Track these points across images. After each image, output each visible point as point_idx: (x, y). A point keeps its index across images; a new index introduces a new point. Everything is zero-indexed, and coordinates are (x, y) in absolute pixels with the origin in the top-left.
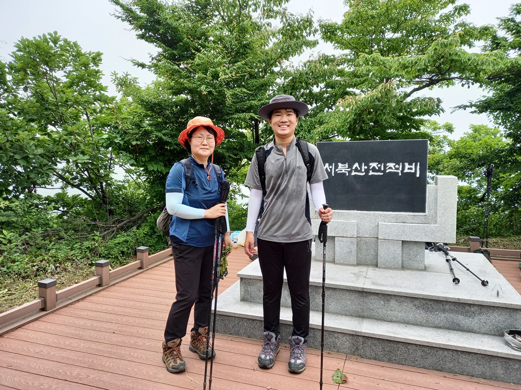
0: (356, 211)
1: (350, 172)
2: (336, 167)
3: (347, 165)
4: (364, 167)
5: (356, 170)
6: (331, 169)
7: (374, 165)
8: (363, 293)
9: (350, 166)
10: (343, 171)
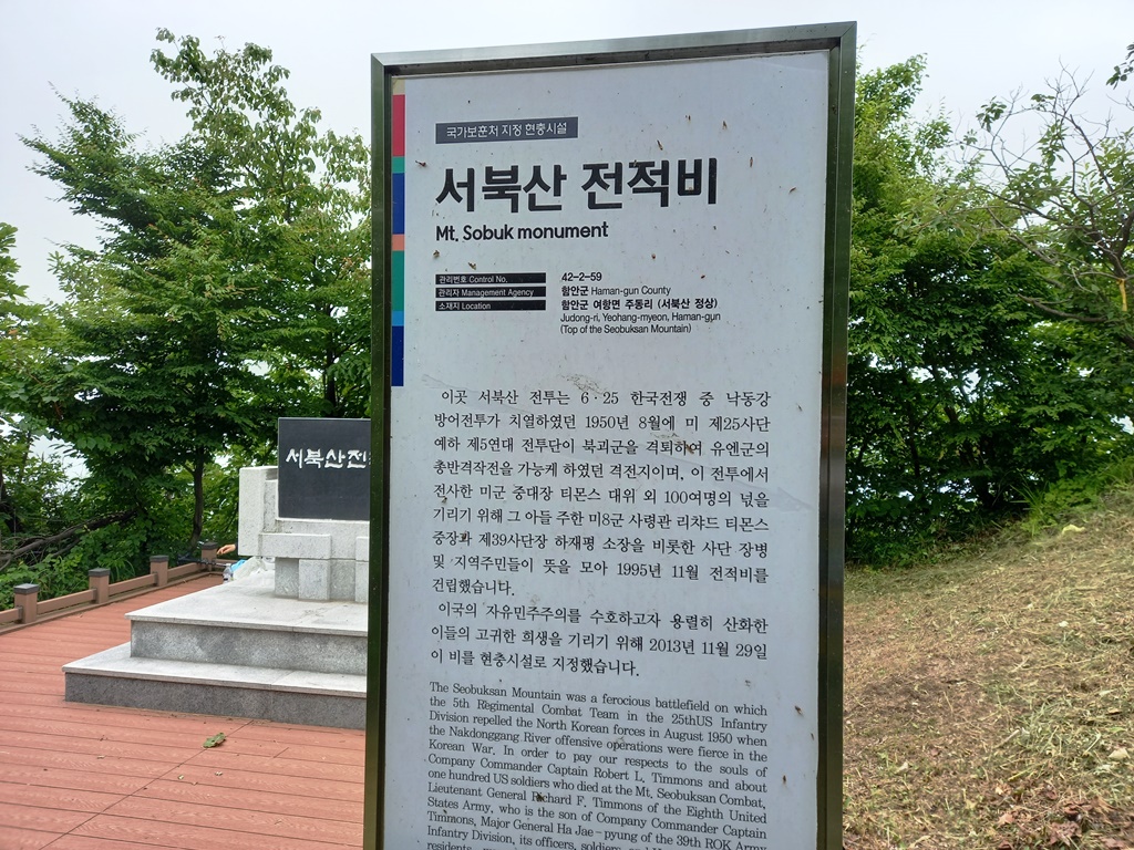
0: (331, 521)
1: (323, 463)
2: (305, 455)
3: (319, 452)
4: (341, 457)
5: (331, 460)
6: (298, 458)
7: (353, 453)
8: (294, 634)
9: (324, 454)
10: (314, 462)
